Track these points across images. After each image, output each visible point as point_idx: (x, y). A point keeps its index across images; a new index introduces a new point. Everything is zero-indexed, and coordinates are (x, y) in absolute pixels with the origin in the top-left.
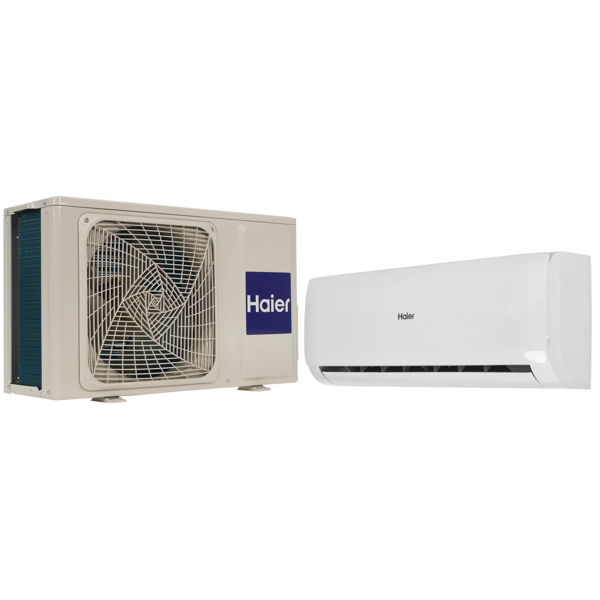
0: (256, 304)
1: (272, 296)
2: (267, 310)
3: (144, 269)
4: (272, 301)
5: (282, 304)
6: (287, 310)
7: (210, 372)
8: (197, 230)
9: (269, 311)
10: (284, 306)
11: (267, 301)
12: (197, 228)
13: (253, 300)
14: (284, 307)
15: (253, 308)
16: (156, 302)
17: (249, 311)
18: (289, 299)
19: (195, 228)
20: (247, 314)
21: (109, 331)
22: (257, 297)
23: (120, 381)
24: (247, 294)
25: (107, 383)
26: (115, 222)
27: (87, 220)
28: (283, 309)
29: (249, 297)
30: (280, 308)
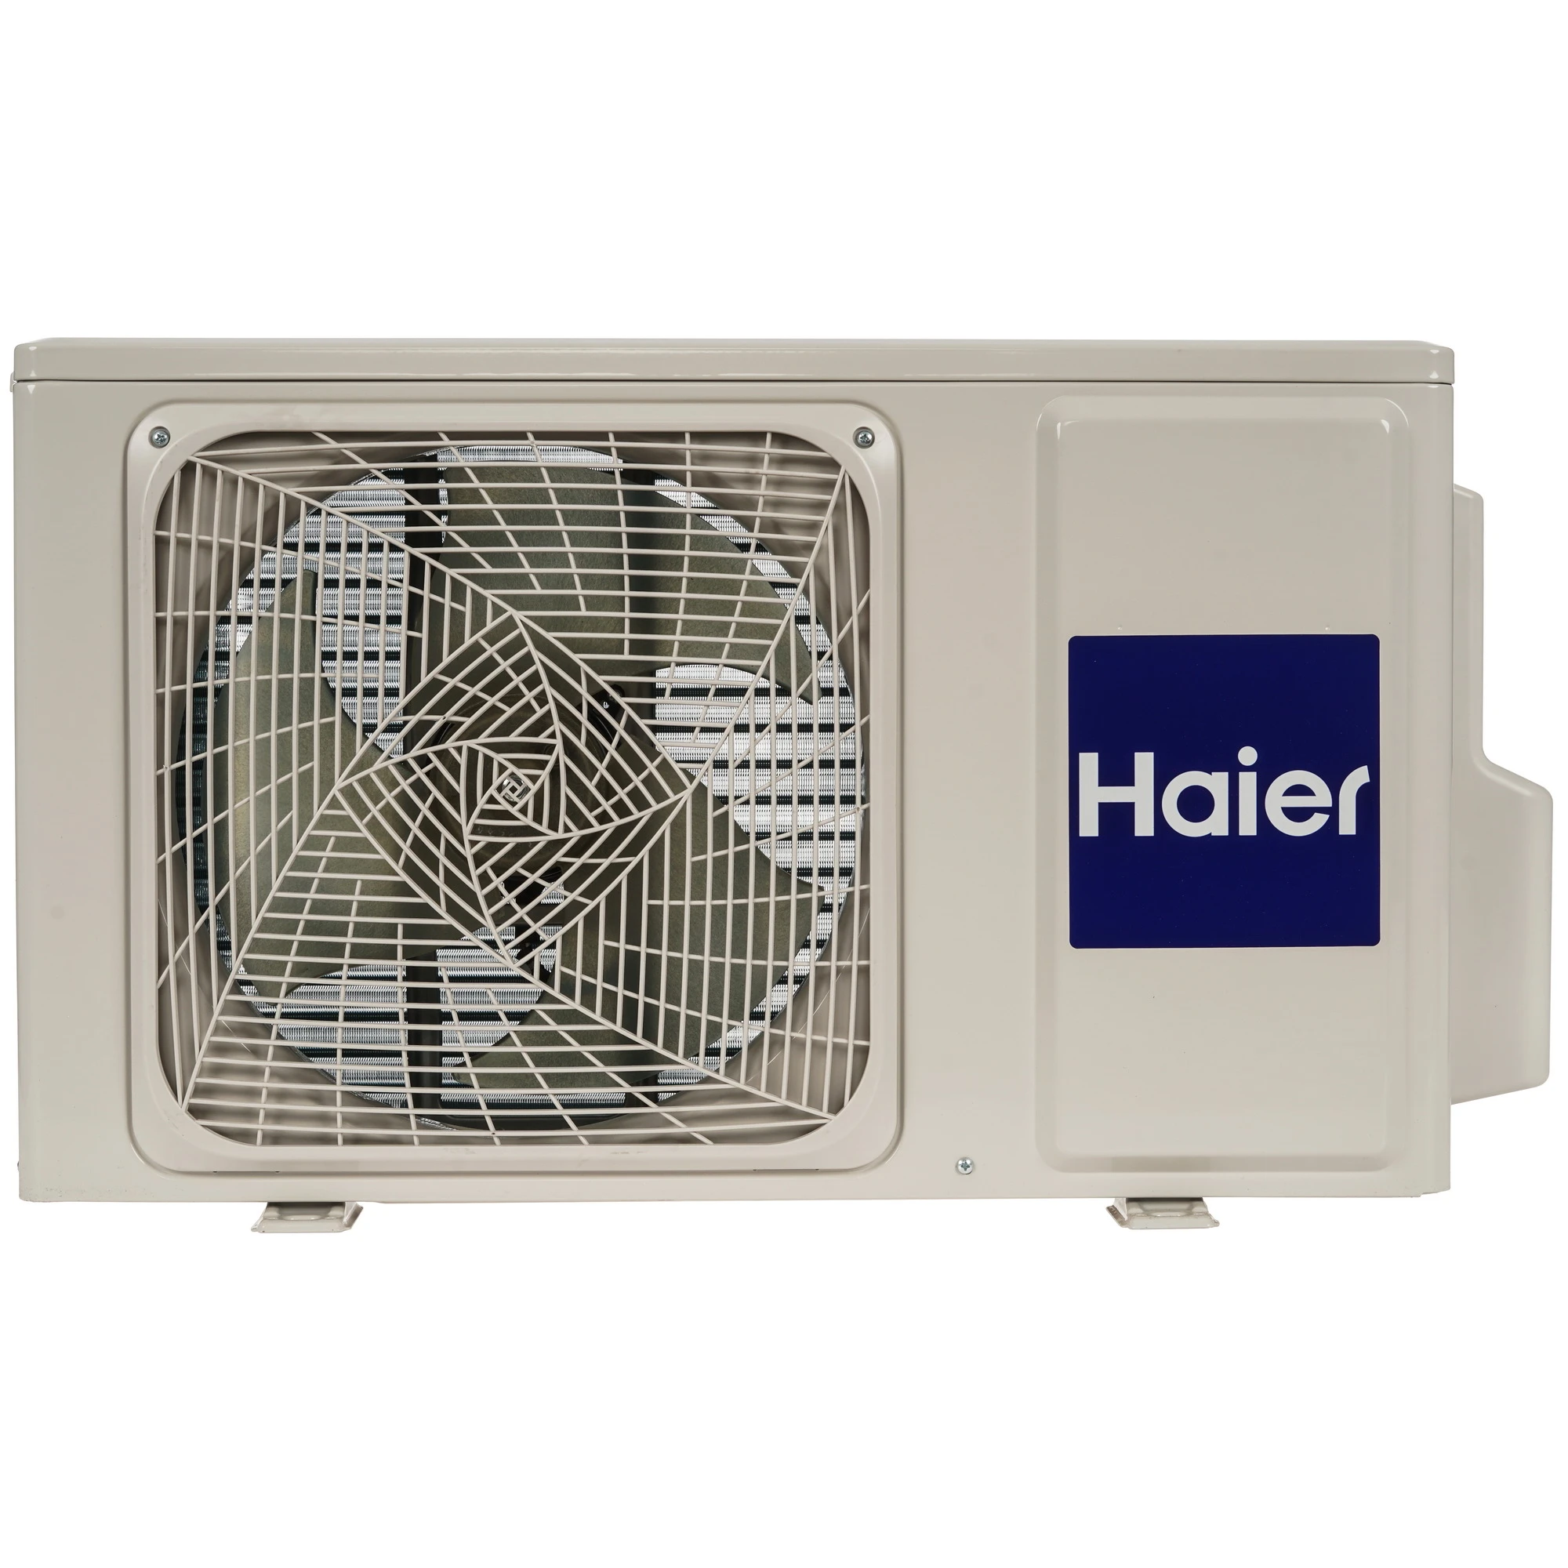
0: (1139, 794)
1: (1248, 755)
2: (1216, 825)
3: (455, 643)
4: (1248, 782)
5: (1313, 794)
6: (1348, 825)
7: (834, 1123)
8: (768, 449)
9: (1226, 833)
10: (1330, 805)
11: (1216, 783)
12: (769, 437)
13: (1116, 772)
14: (1333, 812)
15: (1117, 816)
16: (520, 789)
17: (1090, 827)
18: (1364, 770)
19: (757, 437)
20: (1077, 842)
21: (264, 919)
22: (1144, 763)
23: (328, 1140)
24: (1077, 746)
25: (254, 1143)
26: (307, 436)
27: (161, 438)
28: (1318, 822)
29: (1089, 762)
30: (1298, 815)
